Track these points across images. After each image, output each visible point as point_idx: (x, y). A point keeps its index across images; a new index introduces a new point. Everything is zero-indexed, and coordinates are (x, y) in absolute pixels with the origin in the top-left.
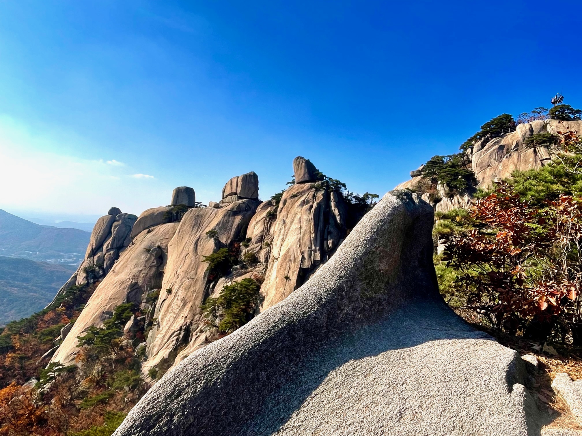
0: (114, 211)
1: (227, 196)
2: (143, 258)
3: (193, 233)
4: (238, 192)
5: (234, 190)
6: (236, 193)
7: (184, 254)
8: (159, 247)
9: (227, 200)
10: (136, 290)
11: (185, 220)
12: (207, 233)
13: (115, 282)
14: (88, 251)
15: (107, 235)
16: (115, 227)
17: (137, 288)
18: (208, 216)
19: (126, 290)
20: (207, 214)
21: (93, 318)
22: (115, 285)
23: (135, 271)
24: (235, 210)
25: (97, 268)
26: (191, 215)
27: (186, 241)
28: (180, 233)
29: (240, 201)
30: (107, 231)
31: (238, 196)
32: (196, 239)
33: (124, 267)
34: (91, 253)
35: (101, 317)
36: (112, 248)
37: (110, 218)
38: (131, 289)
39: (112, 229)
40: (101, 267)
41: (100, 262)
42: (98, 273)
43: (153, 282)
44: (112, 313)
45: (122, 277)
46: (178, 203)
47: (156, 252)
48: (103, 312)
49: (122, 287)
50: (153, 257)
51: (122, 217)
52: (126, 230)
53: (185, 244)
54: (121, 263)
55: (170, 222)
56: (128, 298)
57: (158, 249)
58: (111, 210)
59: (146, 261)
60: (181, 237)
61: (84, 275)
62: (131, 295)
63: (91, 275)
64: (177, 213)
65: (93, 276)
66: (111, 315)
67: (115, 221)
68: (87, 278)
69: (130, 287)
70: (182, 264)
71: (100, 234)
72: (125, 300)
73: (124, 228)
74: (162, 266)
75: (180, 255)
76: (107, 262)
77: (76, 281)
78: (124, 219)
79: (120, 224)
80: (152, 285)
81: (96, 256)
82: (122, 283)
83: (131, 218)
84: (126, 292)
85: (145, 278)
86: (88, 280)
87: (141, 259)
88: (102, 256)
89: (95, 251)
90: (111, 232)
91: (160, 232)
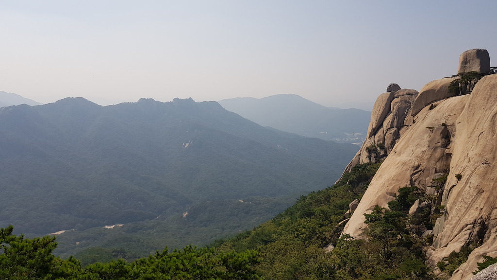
0: (393, 89)
2: (426, 138)
3: (488, 106)
7: (477, 133)
8: (444, 125)
10: (420, 173)
11: (478, 91)
13: (397, 162)
14: (370, 130)
15: (386, 113)
16: (394, 105)
17: (421, 171)
19: (408, 172)
21: (376, 197)
22: (397, 166)
23: (419, 151)
25: (378, 148)
26: (484, 85)
27: (478, 118)
28: (471, 107)
30: (387, 109)
32: (492, 114)
33: (406, 147)
34: (373, 132)
35: (385, 197)
36: (392, 127)
37: (389, 95)
38: (414, 172)
39: (392, 106)
40: (382, 147)
41: (381, 142)
42: (380, 153)
43: (438, 165)
44: (396, 194)
45: (404, 157)
46: (467, 71)
47: (441, 131)
48: (387, 193)
49: (405, 168)
50: (438, 136)
51: (401, 93)
52: (406, 107)
53: (478, 121)
54: (403, 143)
55: (457, 94)
56: (411, 180)
57: (443, 128)
58: (390, 86)
59: (430, 142)
60: (472, 113)
61: (367, 154)
62: (414, 177)
63: (373, 155)
64: (466, 84)
65: (375, 155)
66: (395, 196)
67: (394, 98)
68: (370, 157)
69: (413, 169)
70: (475, 145)
71: (380, 113)
72: (409, 182)
73: (404, 105)
74: (448, 147)
75: (471, 134)
76: (388, 142)
77: (360, 159)
78: (404, 95)
79: (399, 101)
80: (438, 169)
81: (377, 135)
82: (404, 164)
83: (411, 94)
84: (409, 174)
85: (429, 159)
86: (370, 159)
87: (423, 139)
88: (383, 135)
89: (375, 130)
90: (390, 110)
91: (445, 108)
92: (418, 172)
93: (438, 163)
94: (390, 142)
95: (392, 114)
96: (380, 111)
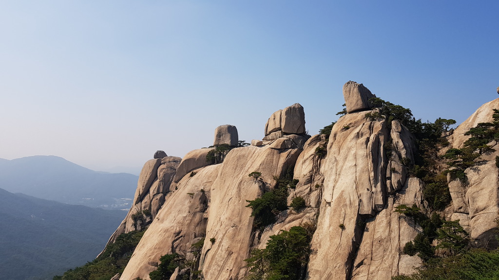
0: (160, 155)
1: (270, 133)
2: (187, 204)
3: (235, 175)
4: (282, 127)
5: (278, 126)
6: (280, 129)
7: (227, 199)
8: (202, 191)
9: (270, 137)
10: (181, 239)
11: (227, 161)
12: (250, 175)
13: (159, 230)
14: (136, 196)
15: (153, 179)
16: (161, 171)
17: (181, 236)
18: (250, 155)
19: (170, 238)
20: (249, 154)
21: (138, 269)
22: (160, 234)
24: (279, 147)
25: (144, 215)
26: (232, 156)
27: (228, 184)
28: (222, 176)
29: (285, 138)
30: (153, 175)
31: (282, 132)
32: (239, 181)
33: (169, 213)
34: (139, 199)
35: (146, 267)
36: (158, 193)
37: (155, 162)
38: (176, 238)
39: (158, 172)
40: (148, 213)
41: (147, 208)
42: (146, 220)
43: (197, 229)
44: (157, 263)
45: (167, 224)
46: (221, 143)
47: (199, 197)
48: (149, 263)
49: (167, 235)
50: (197, 202)
51: (167, 160)
52: (171, 173)
53: (228, 188)
54: (166, 210)
55: (213, 163)
56: (173, 247)
57: (201, 194)
58: (157, 153)
59: (190, 207)
60: (223, 180)
61: (133, 222)
62: (176, 244)
63: (139, 222)
64: (220, 154)
65: (141, 222)
66: (157, 266)
67: (160, 165)
68: (135, 225)
69: (174, 235)
70: (225, 209)
71: (147, 179)
72: (170, 249)
73: (169, 172)
74: (206, 212)
75: (223, 199)
76: (154, 208)
77: (125, 227)
78: (170, 162)
79: (166, 167)
80: (197, 233)
81: (143, 202)
82: (166, 231)
83: (176, 161)
84: (170, 240)
85: (189, 225)
86: (136, 227)
87: (184, 205)
88: (149, 201)
89: (143, 196)
90: (157, 176)
91: (203, 175)
92: (180, 238)
93: (197, 228)
94: (156, 208)
95: (158, 180)
96: (147, 177)
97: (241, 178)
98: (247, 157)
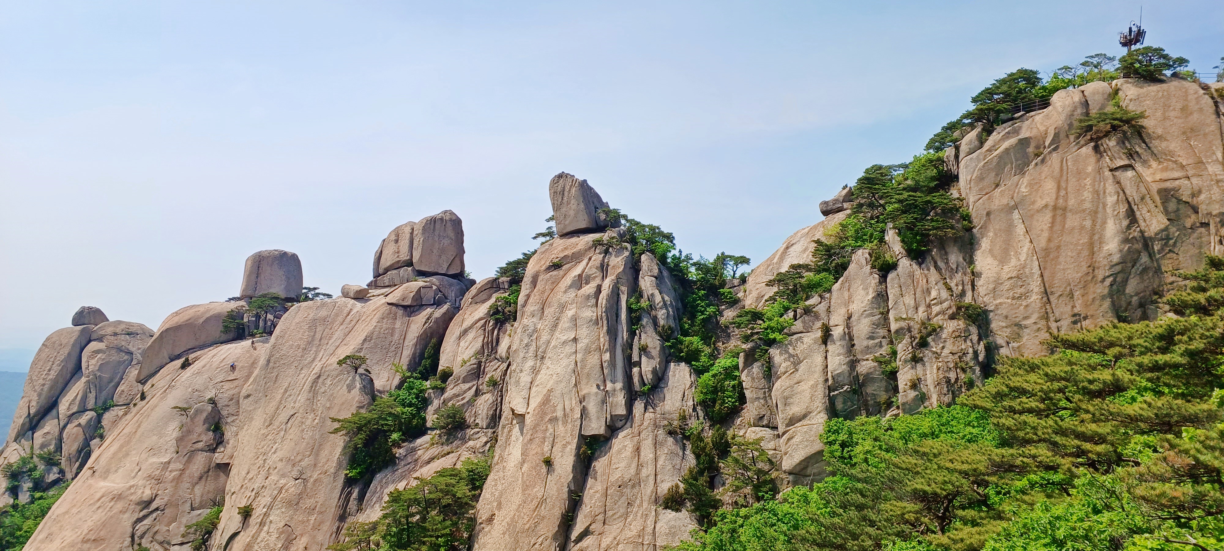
0: (89, 319)
1: (387, 270)
2: (172, 431)
3: (305, 362)
4: (415, 260)
5: (404, 256)
6: (410, 263)
7: (283, 416)
8: (212, 401)
9: (386, 279)
10: (154, 515)
11: (283, 333)
12: (340, 363)
13: (98, 495)
14: (19, 418)
15: (69, 375)
16: (91, 357)
17: (157, 509)
18: (340, 319)
19: (126, 515)
20: (337, 315)
22: (98, 505)
23: (153, 464)
24: (408, 302)
25: (41, 466)
26: (297, 320)
27: (286, 384)
28: (271, 364)
29: (420, 283)
30: (71, 366)
31: (414, 269)
32: (312, 377)
33: (123, 454)
34: (27, 425)
36: (82, 410)
37: (76, 335)
38: (142, 514)
39: (84, 360)
40: (50, 462)
41: (52, 448)
42: (45, 476)
43: (198, 491)
45: (117, 482)
46: (261, 291)
47: (205, 415)
49: (120, 506)
50: (199, 426)
51: (110, 330)
52: (119, 362)
53: (286, 391)
54: (113, 449)
55: (239, 337)
56: (132, 536)
57: (210, 408)
58: (81, 312)
59: (180, 440)
60: (273, 376)
61: (6, 483)
62: (141, 527)
63: (24, 484)
65: (32, 484)
67: (91, 341)
68: (14, 492)
69: (139, 508)
70: (279, 441)
71: (53, 375)
72: (128, 541)
73: (114, 359)
74: (221, 449)
75: (272, 418)
76: (70, 447)
78: (115, 334)
79: (104, 348)
80: (197, 501)
81: (39, 435)
82: (118, 497)
83: (133, 331)
84: (127, 520)
85: (177, 481)
86: (15, 497)
87: (165, 435)
88: (57, 431)
89: (36, 418)
90: (80, 368)
91: (215, 365)
92: (152, 512)
93: (197, 487)
94: (75, 447)
95: (84, 379)
96: (52, 372)
97: (317, 370)
98: (332, 323)
